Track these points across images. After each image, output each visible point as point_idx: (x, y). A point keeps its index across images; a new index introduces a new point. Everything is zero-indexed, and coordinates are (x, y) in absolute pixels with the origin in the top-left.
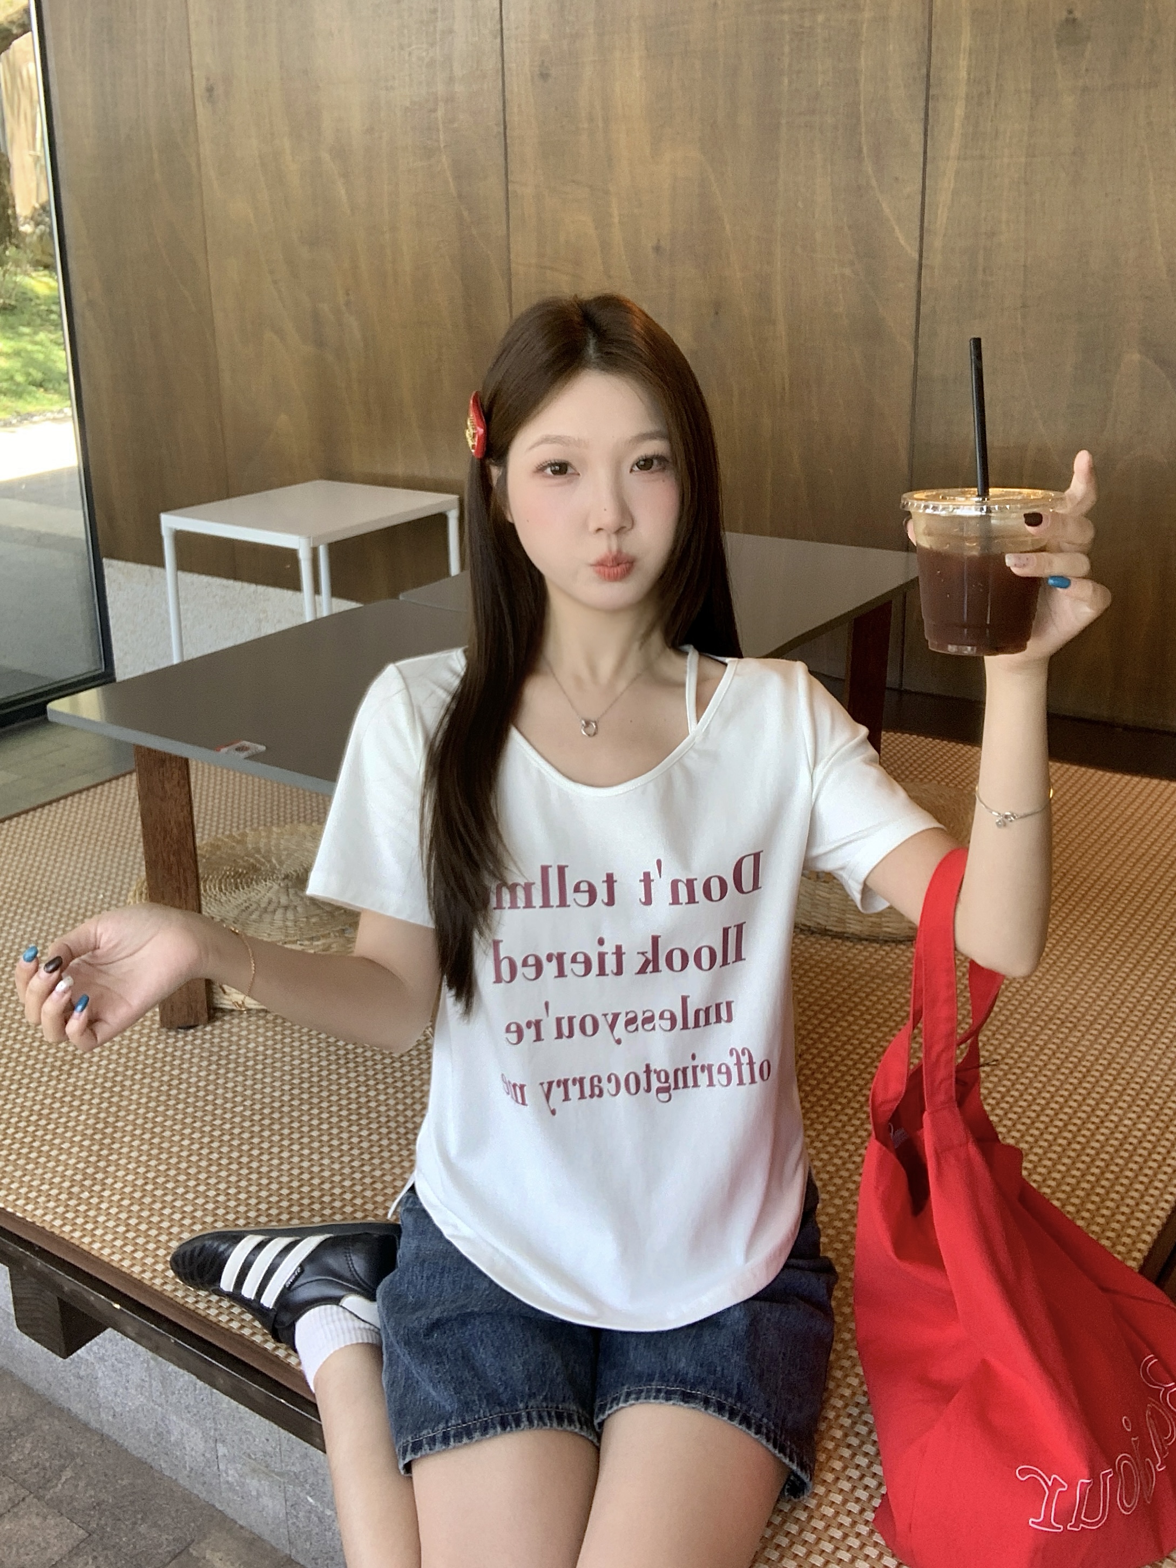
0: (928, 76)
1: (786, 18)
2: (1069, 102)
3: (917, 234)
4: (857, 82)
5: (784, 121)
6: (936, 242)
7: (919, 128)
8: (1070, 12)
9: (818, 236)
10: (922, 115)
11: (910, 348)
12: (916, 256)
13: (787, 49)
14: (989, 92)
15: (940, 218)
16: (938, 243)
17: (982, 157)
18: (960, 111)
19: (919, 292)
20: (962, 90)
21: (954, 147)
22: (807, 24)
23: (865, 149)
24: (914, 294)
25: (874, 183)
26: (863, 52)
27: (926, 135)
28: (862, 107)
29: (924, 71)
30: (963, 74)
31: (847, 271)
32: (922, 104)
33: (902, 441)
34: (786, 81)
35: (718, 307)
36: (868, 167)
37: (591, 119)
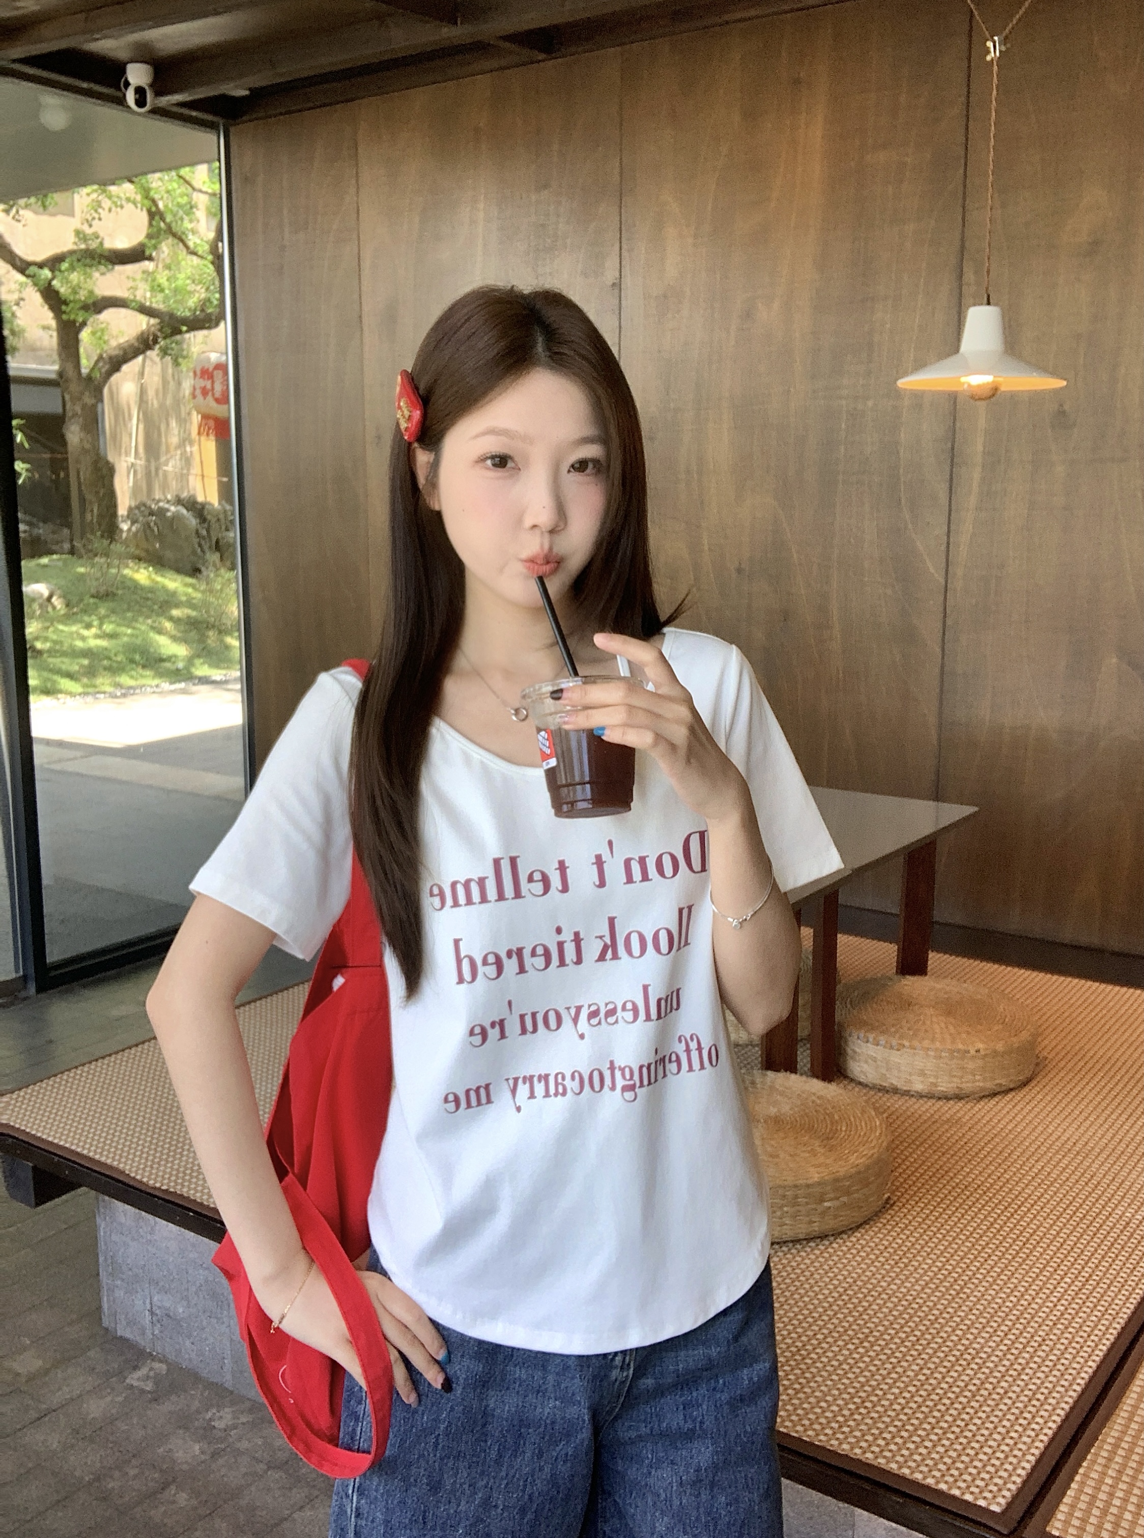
0: (953, 448)
1: (844, 402)
2: (1060, 470)
3: (944, 565)
4: (898, 453)
5: (840, 477)
6: (959, 571)
7: (945, 486)
8: (1061, 405)
9: (866, 564)
10: (948, 477)
11: (938, 650)
12: (942, 581)
13: (843, 426)
14: (999, 461)
15: (962, 553)
16: (960, 572)
17: (994, 509)
18: (977, 475)
19: (945, 609)
20: (979, 459)
21: (973, 500)
22: (860, 407)
23: (903, 501)
24: (941, 609)
25: (910, 526)
26: (903, 429)
27: (951, 490)
28: (901, 471)
29: (949, 445)
30: (980, 448)
31: (889, 592)
32: (948, 469)
33: (932, 720)
34: (842, 450)
35: (786, 615)
36: (907, 515)
37: (688, 472)
